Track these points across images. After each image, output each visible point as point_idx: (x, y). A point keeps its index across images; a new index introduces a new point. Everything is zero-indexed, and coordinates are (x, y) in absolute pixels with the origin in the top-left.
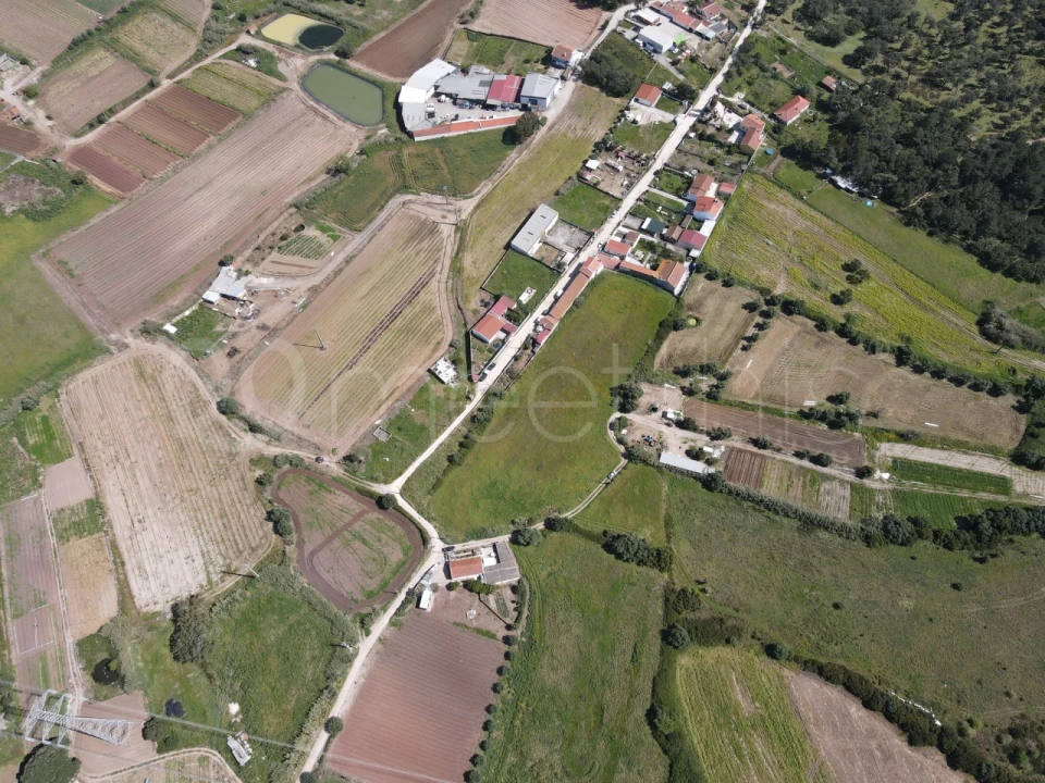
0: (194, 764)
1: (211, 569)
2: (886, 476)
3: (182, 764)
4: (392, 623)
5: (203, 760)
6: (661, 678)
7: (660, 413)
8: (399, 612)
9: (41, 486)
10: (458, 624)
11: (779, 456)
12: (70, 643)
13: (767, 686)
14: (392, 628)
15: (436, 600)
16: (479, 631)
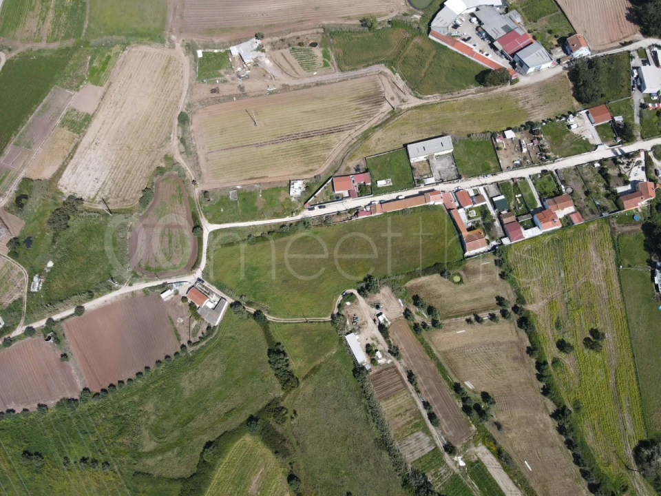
0: (16, 273)
1: (100, 193)
2: (462, 464)
3: (12, 268)
4: (144, 290)
5: (21, 274)
6: (230, 435)
7: (378, 312)
8: (152, 288)
9: (78, 90)
10: (171, 319)
11: (414, 395)
12: (22, 175)
13: (272, 491)
14: (142, 293)
15: (172, 298)
16: (176, 330)
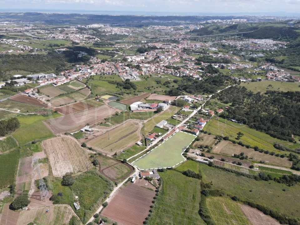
0: (63, 208)
1: (75, 171)
2: (258, 169)
3: (59, 208)
4: (123, 184)
5: (66, 207)
6: (202, 203)
7: (195, 154)
8: (126, 182)
9: (33, 155)
10: (142, 187)
11: (228, 163)
12: (33, 181)
13: (234, 207)
14: (124, 186)
15: (136, 181)
16: (148, 189)
